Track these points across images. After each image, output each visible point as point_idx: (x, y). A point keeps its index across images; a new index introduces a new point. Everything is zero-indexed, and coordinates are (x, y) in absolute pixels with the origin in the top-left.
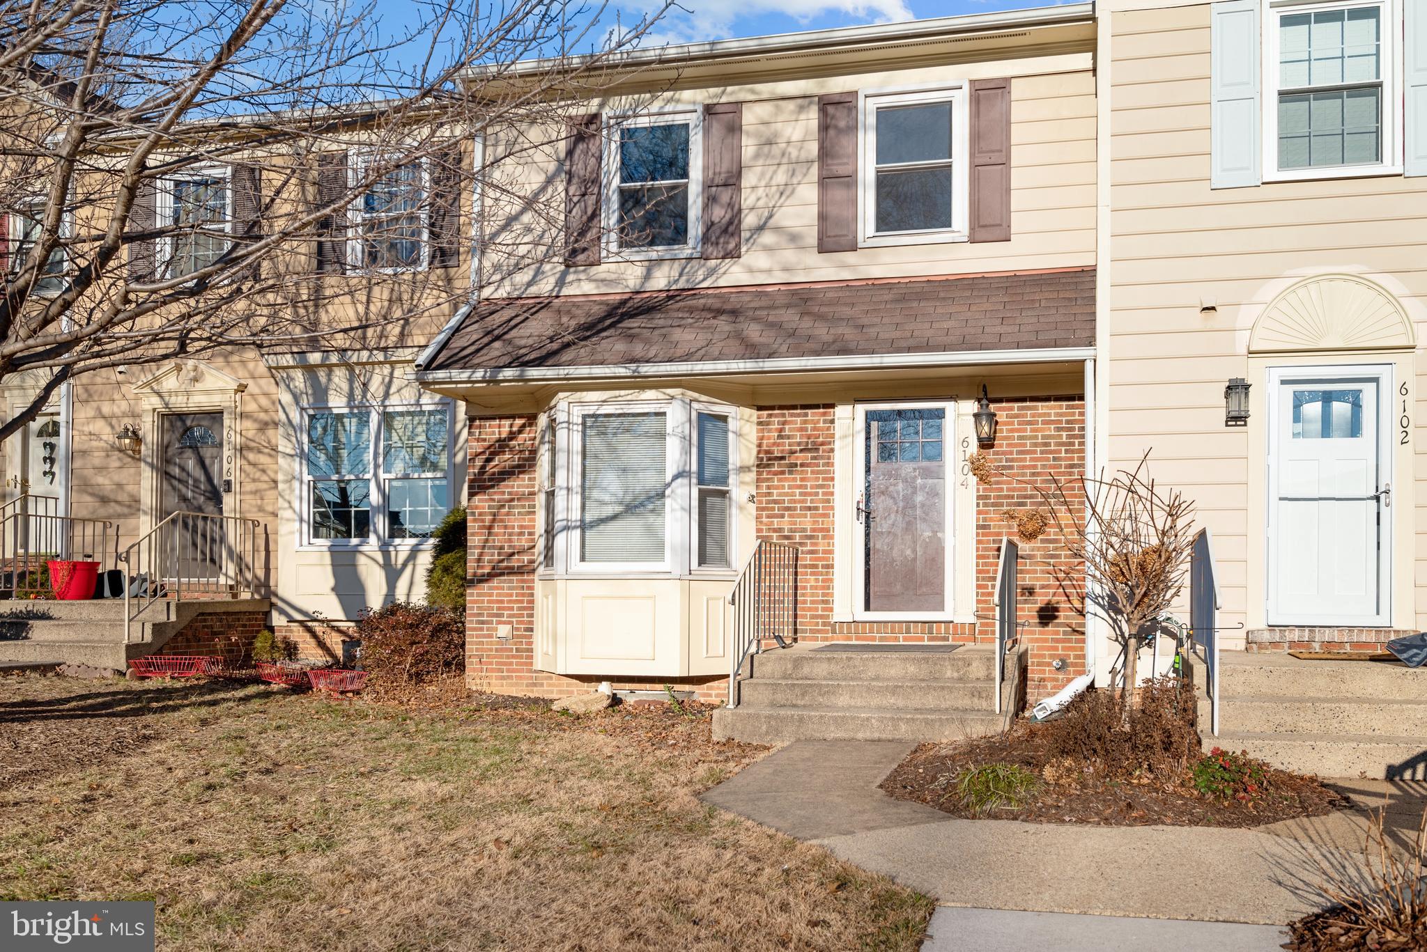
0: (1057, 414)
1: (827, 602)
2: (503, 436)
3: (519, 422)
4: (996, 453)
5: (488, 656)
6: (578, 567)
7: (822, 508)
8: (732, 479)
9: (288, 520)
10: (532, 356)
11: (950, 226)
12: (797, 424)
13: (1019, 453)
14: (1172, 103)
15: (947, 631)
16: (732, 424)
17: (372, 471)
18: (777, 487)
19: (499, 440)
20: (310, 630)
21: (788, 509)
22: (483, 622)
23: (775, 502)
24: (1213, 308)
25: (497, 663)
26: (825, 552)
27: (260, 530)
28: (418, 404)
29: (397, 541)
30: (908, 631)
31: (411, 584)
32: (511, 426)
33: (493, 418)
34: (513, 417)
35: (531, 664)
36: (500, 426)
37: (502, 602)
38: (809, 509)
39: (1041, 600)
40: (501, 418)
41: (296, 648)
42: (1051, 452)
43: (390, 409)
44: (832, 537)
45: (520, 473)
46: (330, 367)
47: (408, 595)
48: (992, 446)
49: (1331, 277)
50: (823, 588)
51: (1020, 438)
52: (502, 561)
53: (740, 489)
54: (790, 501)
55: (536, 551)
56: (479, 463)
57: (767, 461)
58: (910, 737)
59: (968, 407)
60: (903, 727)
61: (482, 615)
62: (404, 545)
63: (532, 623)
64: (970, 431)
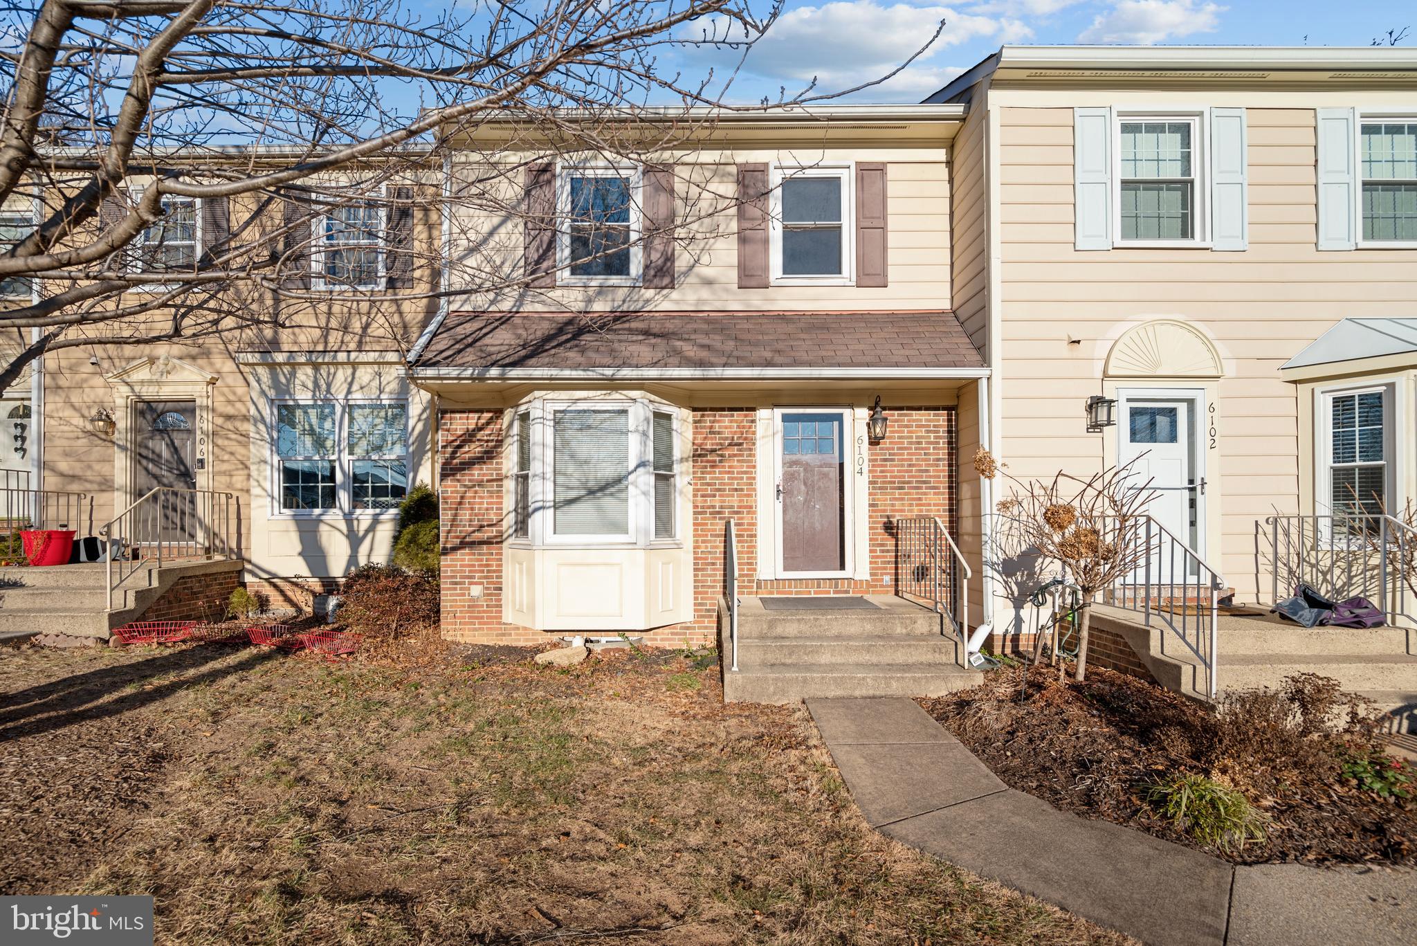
0: (927, 420)
1: (751, 564)
2: (472, 427)
3: (487, 415)
4: (881, 449)
5: (461, 612)
6: (551, 538)
7: (747, 489)
8: (675, 466)
9: (257, 496)
10: (507, 361)
11: (840, 272)
12: (727, 424)
13: (899, 449)
14: (1039, 181)
15: (849, 585)
16: (675, 424)
17: (337, 454)
18: (710, 473)
19: (468, 431)
21: (719, 490)
22: (456, 583)
23: (708, 484)
24: (1078, 342)
25: (470, 617)
26: (749, 524)
27: (232, 503)
28: (379, 398)
29: (360, 511)
30: (819, 586)
31: (372, 547)
32: (479, 418)
33: (462, 412)
34: (482, 411)
35: (501, 617)
36: (468, 418)
37: (473, 566)
38: (736, 490)
39: (916, 561)
40: (469, 412)
41: (267, 600)
42: (923, 449)
43: (351, 402)
44: (755, 513)
45: (488, 458)
46: (294, 366)
47: (370, 556)
48: (878, 444)
49: (1164, 322)
50: (748, 553)
51: (900, 437)
52: (473, 531)
53: (683, 476)
54: (720, 484)
55: (505, 524)
56: (449, 450)
57: (701, 452)
58: (900, 693)
59: (863, 413)
60: (894, 684)
61: (455, 577)
62: (364, 516)
63: (501, 583)
64: (863, 431)
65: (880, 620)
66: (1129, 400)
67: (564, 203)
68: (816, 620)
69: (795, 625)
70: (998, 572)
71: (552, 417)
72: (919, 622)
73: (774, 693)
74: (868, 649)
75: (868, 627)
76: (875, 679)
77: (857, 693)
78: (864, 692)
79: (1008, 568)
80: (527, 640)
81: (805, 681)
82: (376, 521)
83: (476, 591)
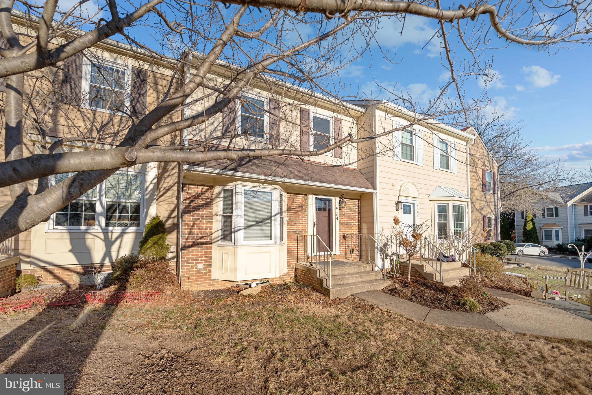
0: (353, 203)
1: (305, 250)
2: (199, 192)
3: (206, 188)
4: (342, 211)
5: (191, 276)
6: (243, 242)
7: (304, 223)
8: (284, 215)
13: (346, 211)
15: (335, 256)
16: (283, 198)
17: (98, 198)
18: (292, 217)
19: (197, 194)
20: (48, 270)
22: (189, 263)
23: (292, 221)
24: (394, 185)
25: (196, 279)
29: (110, 228)
30: (326, 257)
32: (202, 189)
33: (195, 185)
34: (204, 186)
35: (211, 277)
36: (197, 188)
37: (198, 255)
38: (301, 224)
39: (351, 248)
40: (198, 185)
41: (39, 280)
42: (352, 212)
44: (307, 232)
45: (206, 207)
47: (118, 252)
48: (341, 209)
49: (411, 182)
50: (304, 246)
51: (346, 208)
52: (198, 239)
53: (285, 218)
54: (296, 221)
55: (214, 236)
56: (188, 202)
57: (289, 209)
58: (373, 289)
59: (338, 199)
61: (189, 260)
62: (117, 231)
63: (211, 262)
64: (337, 205)
66: (403, 202)
71: (244, 192)
72: (367, 267)
73: (344, 294)
78: (365, 290)
80: (222, 286)
81: (351, 288)
82: (122, 234)
83: (200, 266)
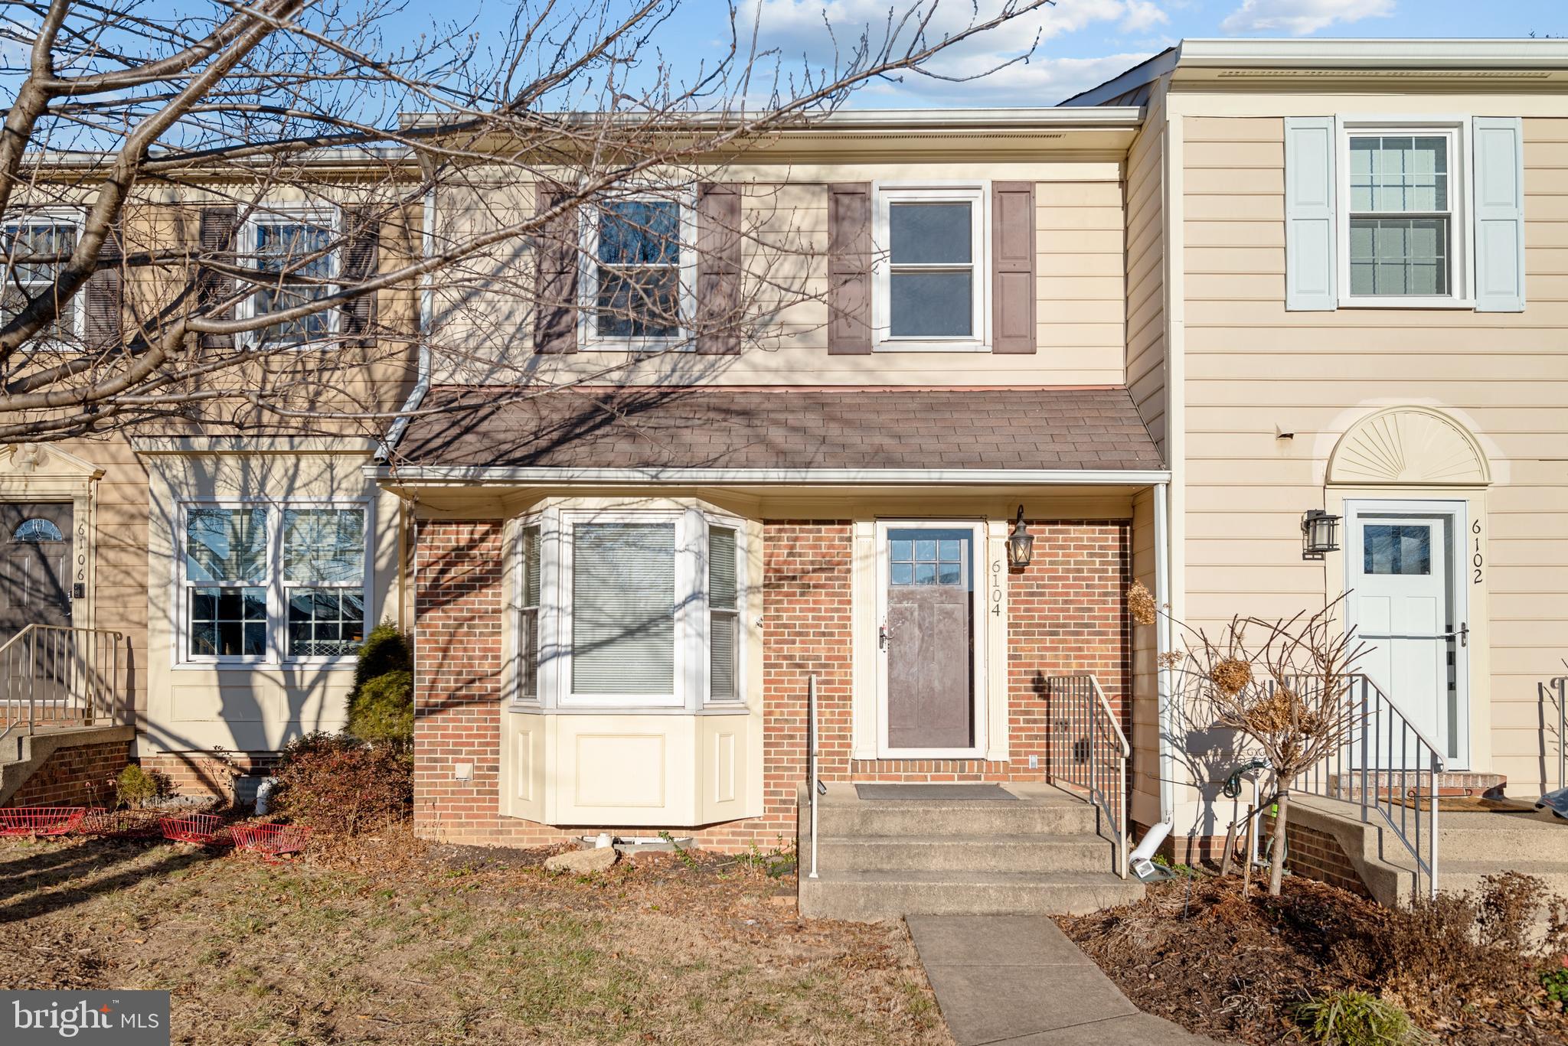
0: (1090, 539)
1: (844, 737)
2: (462, 544)
3: (482, 528)
4: (1026, 579)
5: (442, 800)
6: (568, 699)
7: (839, 633)
8: (740, 602)
9: (162, 631)
10: (518, 454)
11: (971, 334)
12: (812, 542)
13: (1051, 578)
14: (1235, 216)
15: (980, 769)
16: (741, 540)
17: (270, 578)
18: (787, 610)
19: (457, 549)
20: (189, 763)
21: (800, 634)
22: (436, 760)
23: (785, 626)
24: (1291, 436)
25: (454, 808)
26: (841, 682)
27: (123, 644)
28: (330, 501)
29: (302, 659)
30: (938, 770)
31: (321, 707)
32: (472, 533)
33: (449, 523)
34: (474, 522)
35: (497, 808)
36: (458, 533)
37: (460, 736)
38: (824, 634)
39: (1075, 736)
40: (458, 523)
41: (168, 783)
42: (1084, 579)
43: (294, 507)
44: (849, 666)
45: (481, 587)
46: (218, 456)
47: (317, 722)
48: (1022, 571)
49: (1408, 409)
50: (839, 722)
51: (1051, 563)
52: (460, 689)
53: (749, 612)
54: (802, 626)
55: (503, 678)
56: (431, 574)
57: (776, 580)
58: (1034, 909)
59: (1001, 530)
60: (1025, 897)
61: (434, 751)
62: (311, 664)
63: (497, 760)
64: (1001, 555)
65: (1014, 813)
66: (1360, 516)
67: (590, 241)
68: (926, 812)
69: (898, 820)
70: (1181, 749)
71: (571, 531)
72: (1067, 817)
73: (865, 908)
74: (995, 852)
75: (998, 823)
76: (1000, 890)
77: (976, 909)
78: (985, 908)
79: (1195, 744)
80: (532, 840)
81: (906, 891)
82: (324, 673)
83: (463, 770)
